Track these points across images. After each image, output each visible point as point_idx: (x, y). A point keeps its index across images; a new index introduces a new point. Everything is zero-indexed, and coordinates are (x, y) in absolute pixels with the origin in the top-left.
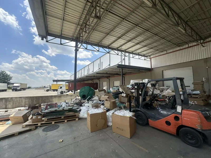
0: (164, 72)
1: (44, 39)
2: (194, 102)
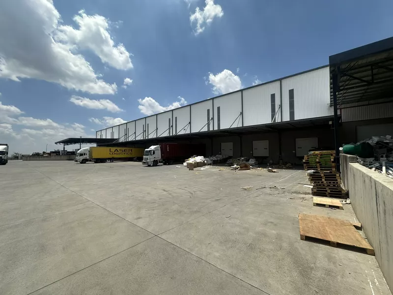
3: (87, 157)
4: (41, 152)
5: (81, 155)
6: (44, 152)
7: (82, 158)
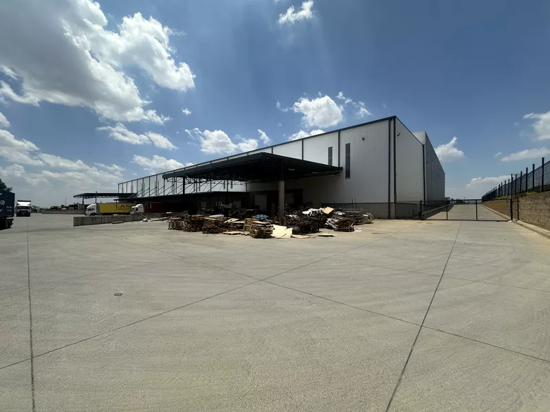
3: (95, 211)
4: (59, 205)
5: (90, 210)
6: (62, 206)
7: (90, 212)
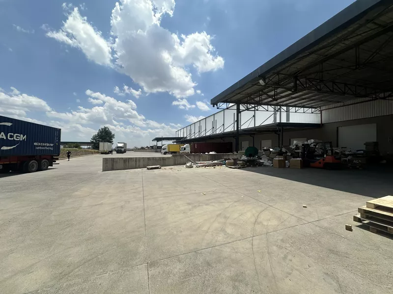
0: (340, 128)
1: (215, 106)
2: (358, 161)
5: (164, 149)
